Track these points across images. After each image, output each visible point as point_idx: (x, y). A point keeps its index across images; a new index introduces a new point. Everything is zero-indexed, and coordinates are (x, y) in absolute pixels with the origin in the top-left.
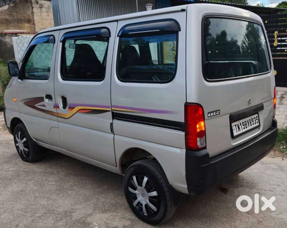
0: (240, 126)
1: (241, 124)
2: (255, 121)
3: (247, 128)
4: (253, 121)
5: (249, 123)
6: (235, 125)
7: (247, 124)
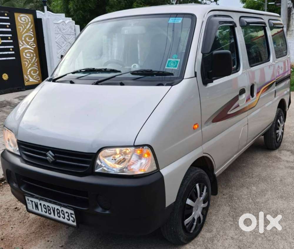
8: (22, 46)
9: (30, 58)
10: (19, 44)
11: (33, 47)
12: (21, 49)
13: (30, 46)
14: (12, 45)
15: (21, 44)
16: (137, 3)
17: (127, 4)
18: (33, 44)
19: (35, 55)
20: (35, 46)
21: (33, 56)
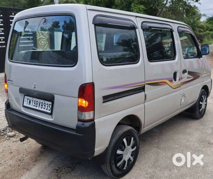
0: (31, 102)
1: (33, 101)
2: (47, 107)
3: (36, 107)
4: (45, 106)
5: (41, 105)
6: (28, 99)
7: (38, 104)
8: (39, 36)
9: (43, 45)
10: (37, 35)
11: (46, 37)
12: (38, 38)
13: (44, 37)
14: (31, 36)
15: (38, 35)
16: (135, 3)
17: (127, 4)
18: (46, 35)
19: (47, 43)
20: (48, 37)
21: (46, 43)
